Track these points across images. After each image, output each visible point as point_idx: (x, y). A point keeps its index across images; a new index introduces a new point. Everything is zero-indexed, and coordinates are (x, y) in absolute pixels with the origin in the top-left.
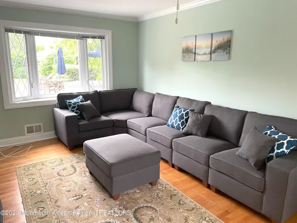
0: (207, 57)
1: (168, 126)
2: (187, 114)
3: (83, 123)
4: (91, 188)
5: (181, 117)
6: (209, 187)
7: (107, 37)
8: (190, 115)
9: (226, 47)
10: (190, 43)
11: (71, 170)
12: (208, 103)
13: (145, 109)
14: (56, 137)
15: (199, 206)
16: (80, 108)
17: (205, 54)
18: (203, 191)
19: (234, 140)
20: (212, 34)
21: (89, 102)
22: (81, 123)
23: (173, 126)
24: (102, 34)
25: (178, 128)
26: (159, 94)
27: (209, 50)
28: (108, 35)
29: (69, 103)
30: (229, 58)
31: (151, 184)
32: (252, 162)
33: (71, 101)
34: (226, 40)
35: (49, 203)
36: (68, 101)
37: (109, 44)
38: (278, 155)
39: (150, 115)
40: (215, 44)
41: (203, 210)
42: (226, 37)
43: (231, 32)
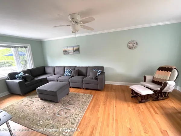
0: (73, 53)
1: (65, 76)
2: (71, 70)
3: (27, 83)
4: (46, 104)
5: (69, 72)
6: (83, 89)
7: (28, 47)
8: (72, 70)
9: (78, 50)
10: (66, 49)
11: (31, 102)
12: (76, 66)
13: (52, 72)
14: (10, 93)
15: (84, 94)
16: (24, 78)
17: (72, 52)
18: (82, 91)
19: (86, 75)
20: (73, 46)
21: (27, 74)
22: (26, 83)
23: (67, 75)
24: (25, 46)
25: (69, 75)
26: (57, 66)
27: (73, 51)
28: (29, 46)
29: (17, 76)
30: (80, 53)
31: (67, 94)
32: (94, 78)
33: (18, 75)
34: (78, 48)
35: (30, 116)
36: (16, 75)
37: (30, 49)
38: (98, 75)
39: (55, 74)
40: (75, 49)
41: (86, 94)
42: (78, 47)
43: (79, 46)
